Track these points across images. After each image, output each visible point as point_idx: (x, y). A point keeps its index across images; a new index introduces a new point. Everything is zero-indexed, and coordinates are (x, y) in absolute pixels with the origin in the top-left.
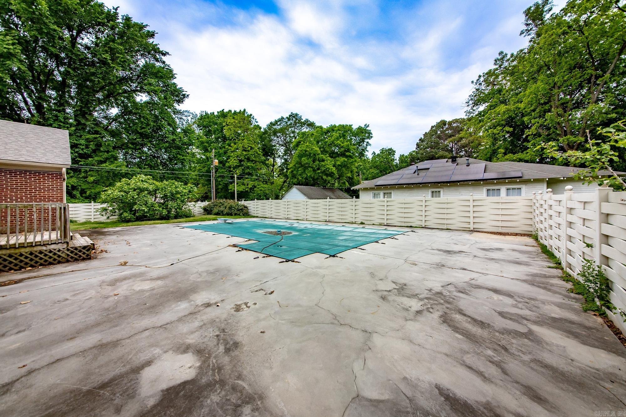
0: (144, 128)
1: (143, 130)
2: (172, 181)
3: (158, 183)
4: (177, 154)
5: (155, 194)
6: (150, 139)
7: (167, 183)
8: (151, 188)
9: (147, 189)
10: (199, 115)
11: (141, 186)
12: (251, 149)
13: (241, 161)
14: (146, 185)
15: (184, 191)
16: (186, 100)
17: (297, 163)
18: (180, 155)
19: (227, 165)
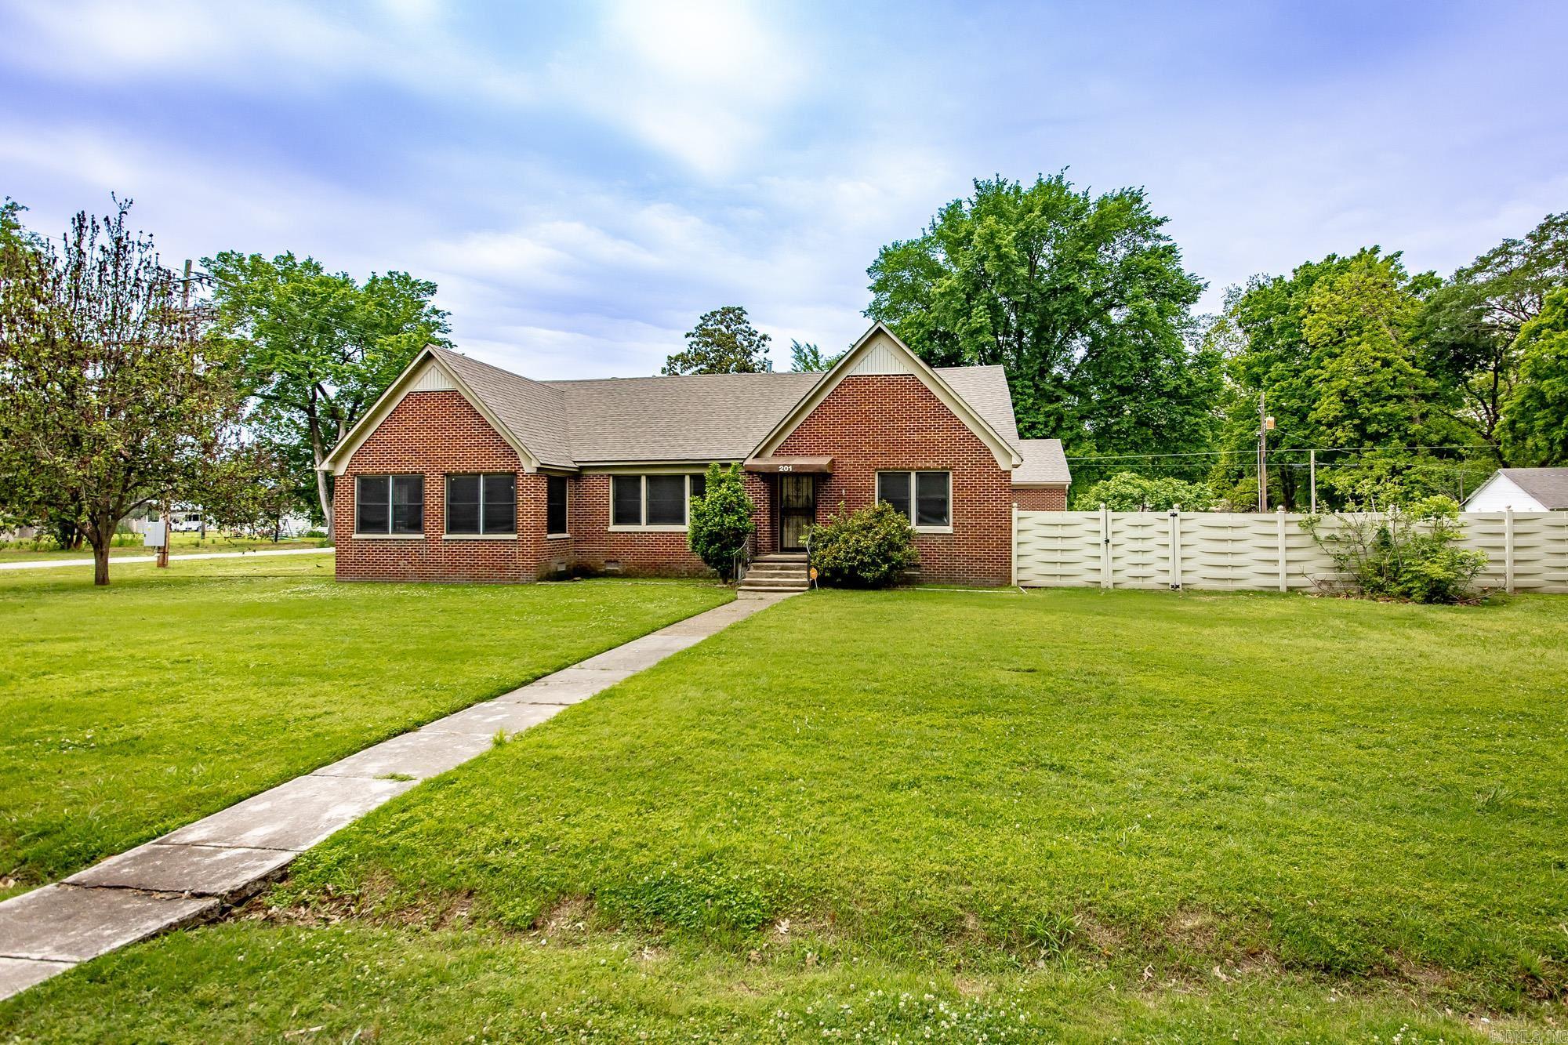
0: (1124, 377)
1: (1122, 381)
2: (1168, 480)
3: (1146, 484)
4: (1185, 413)
5: (1143, 501)
6: (1135, 394)
7: (1159, 483)
8: (1136, 492)
9: (1130, 496)
10: (1245, 288)
11: (1123, 491)
12: (1383, 366)
13: (1352, 403)
14: (1129, 489)
15: (1188, 496)
16: (1203, 295)
17: (1530, 397)
18: (1191, 415)
19: (1312, 416)
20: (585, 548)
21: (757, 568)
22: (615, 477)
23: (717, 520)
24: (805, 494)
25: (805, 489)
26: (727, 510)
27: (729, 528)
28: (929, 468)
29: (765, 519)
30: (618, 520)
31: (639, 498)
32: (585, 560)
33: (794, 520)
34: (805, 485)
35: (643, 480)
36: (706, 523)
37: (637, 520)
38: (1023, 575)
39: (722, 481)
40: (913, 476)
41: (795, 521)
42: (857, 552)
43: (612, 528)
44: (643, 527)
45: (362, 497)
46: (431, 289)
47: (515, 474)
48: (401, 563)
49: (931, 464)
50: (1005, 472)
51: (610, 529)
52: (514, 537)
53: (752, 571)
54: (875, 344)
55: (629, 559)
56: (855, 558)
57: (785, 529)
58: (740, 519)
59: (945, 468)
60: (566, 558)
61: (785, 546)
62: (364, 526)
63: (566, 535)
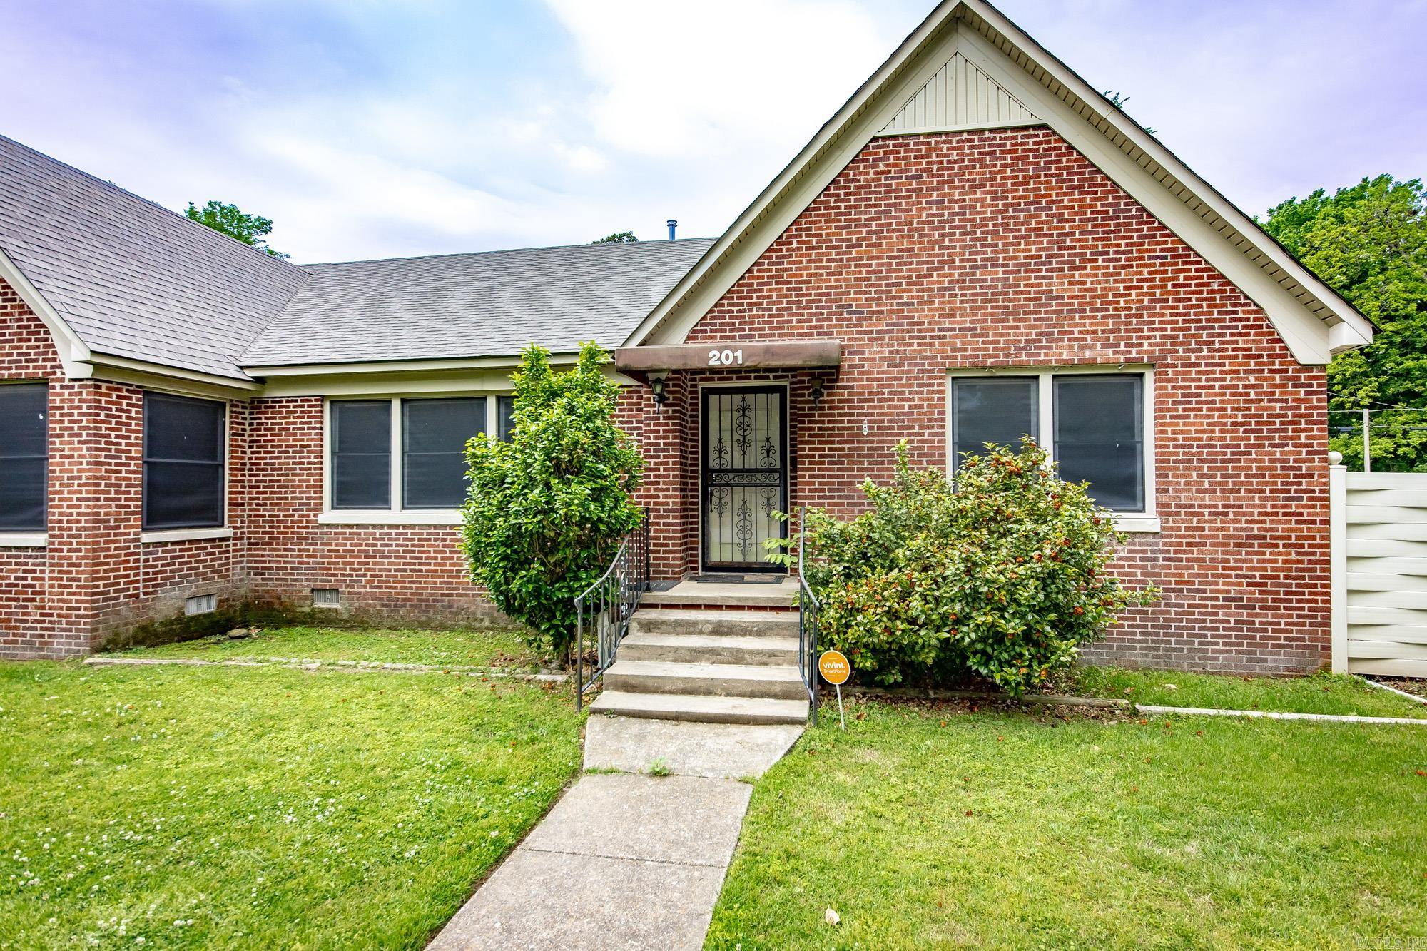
20: (270, 559)
21: (648, 627)
22: (335, 401)
23: (534, 495)
24: (762, 435)
25: (762, 424)
26: (566, 467)
27: (568, 519)
28: (1092, 363)
29: (668, 496)
30: (344, 497)
31: (387, 450)
32: (270, 585)
33: (735, 498)
34: (762, 415)
35: (396, 406)
36: (502, 506)
37: (382, 499)
38: (1365, 644)
39: (554, 394)
40: (1046, 384)
41: (738, 499)
42: (973, 598)
43: (329, 516)
44: (395, 514)
46: (265, 226)
47: (44, 383)
49: (1098, 353)
50: (1308, 368)
51: (322, 519)
52: (39, 539)
53: (636, 637)
54: (944, 54)
55: (363, 586)
56: (962, 620)
57: (714, 516)
58: (598, 495)
59: (1137, 362)
60: (217, 584)
61: (715, 557)
63: (226, 532)
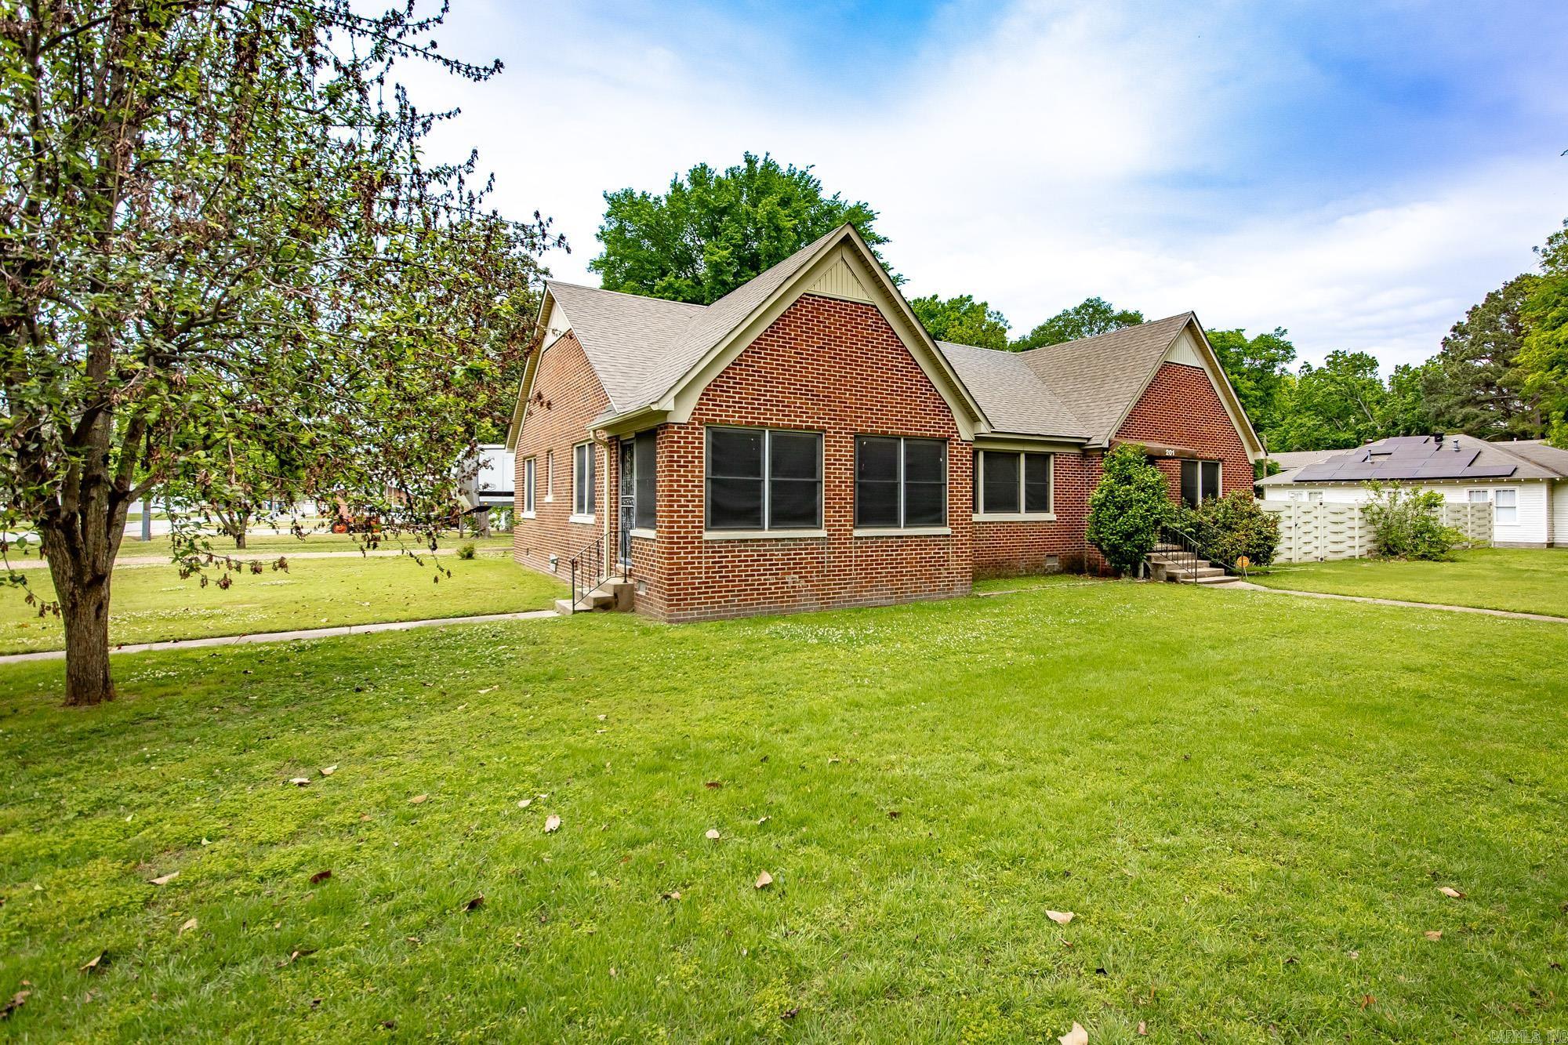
28: (1211, 458)
40: (1200, 465)
45: (716, 466)
47: (945, 441)
48: (788, 578)
49: (1213, 455)
52: (946, 530)
59: (1220, 459)
62: (720, 516)
